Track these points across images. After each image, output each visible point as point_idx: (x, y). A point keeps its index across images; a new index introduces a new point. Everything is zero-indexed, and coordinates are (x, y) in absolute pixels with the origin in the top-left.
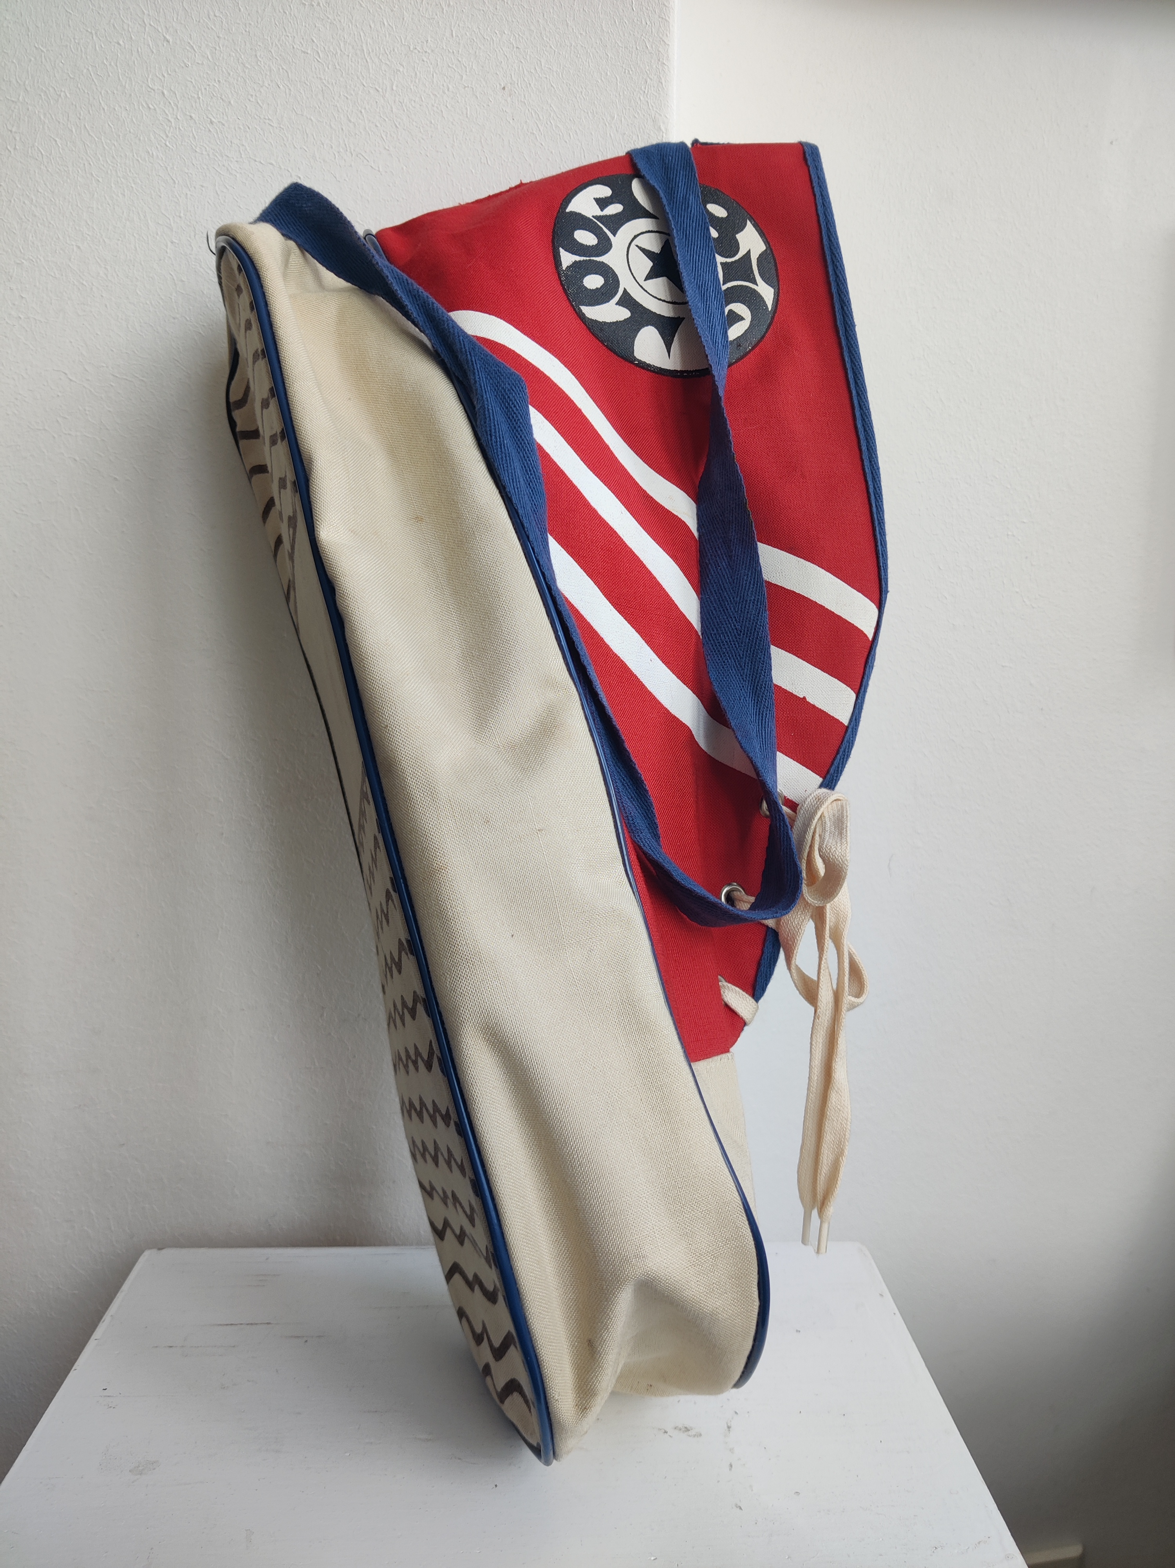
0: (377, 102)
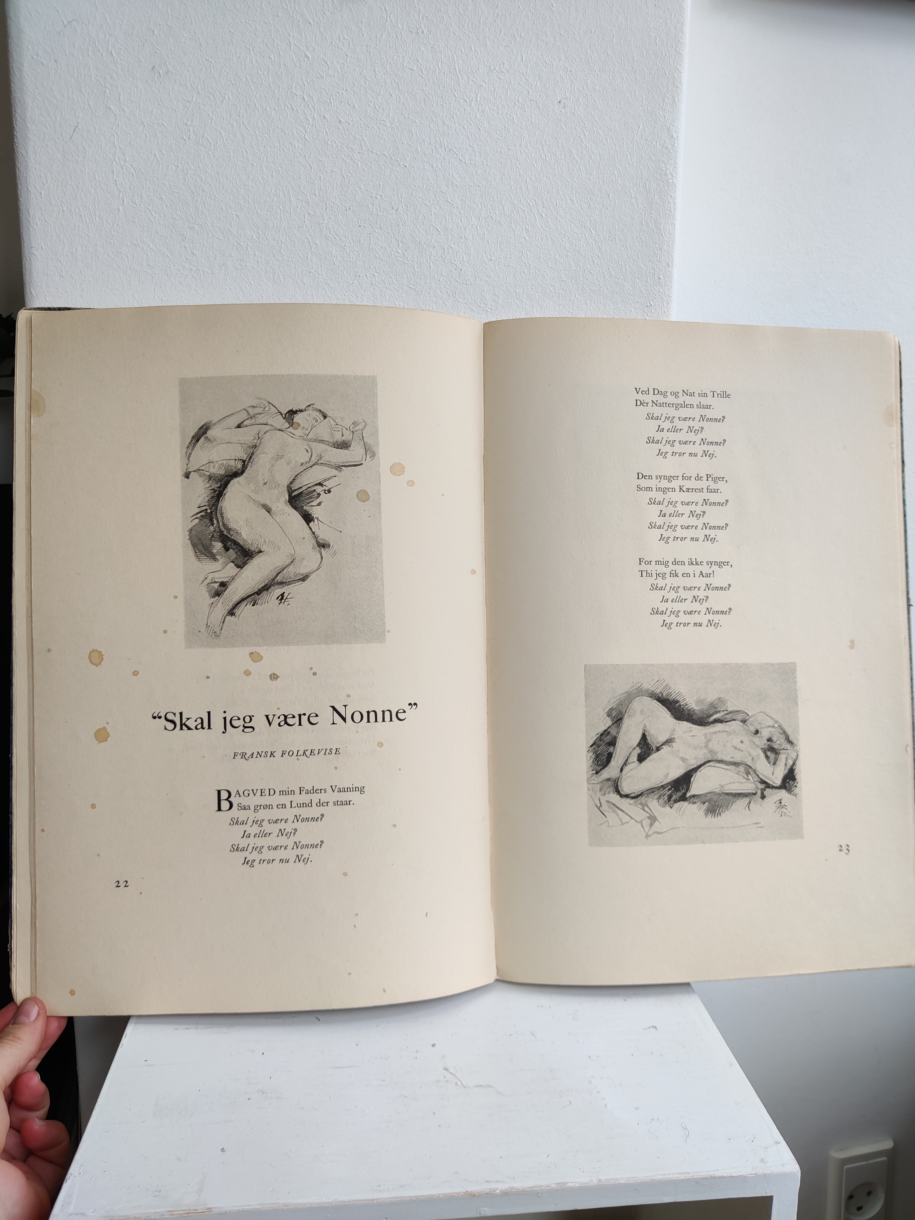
0: (465, 110)
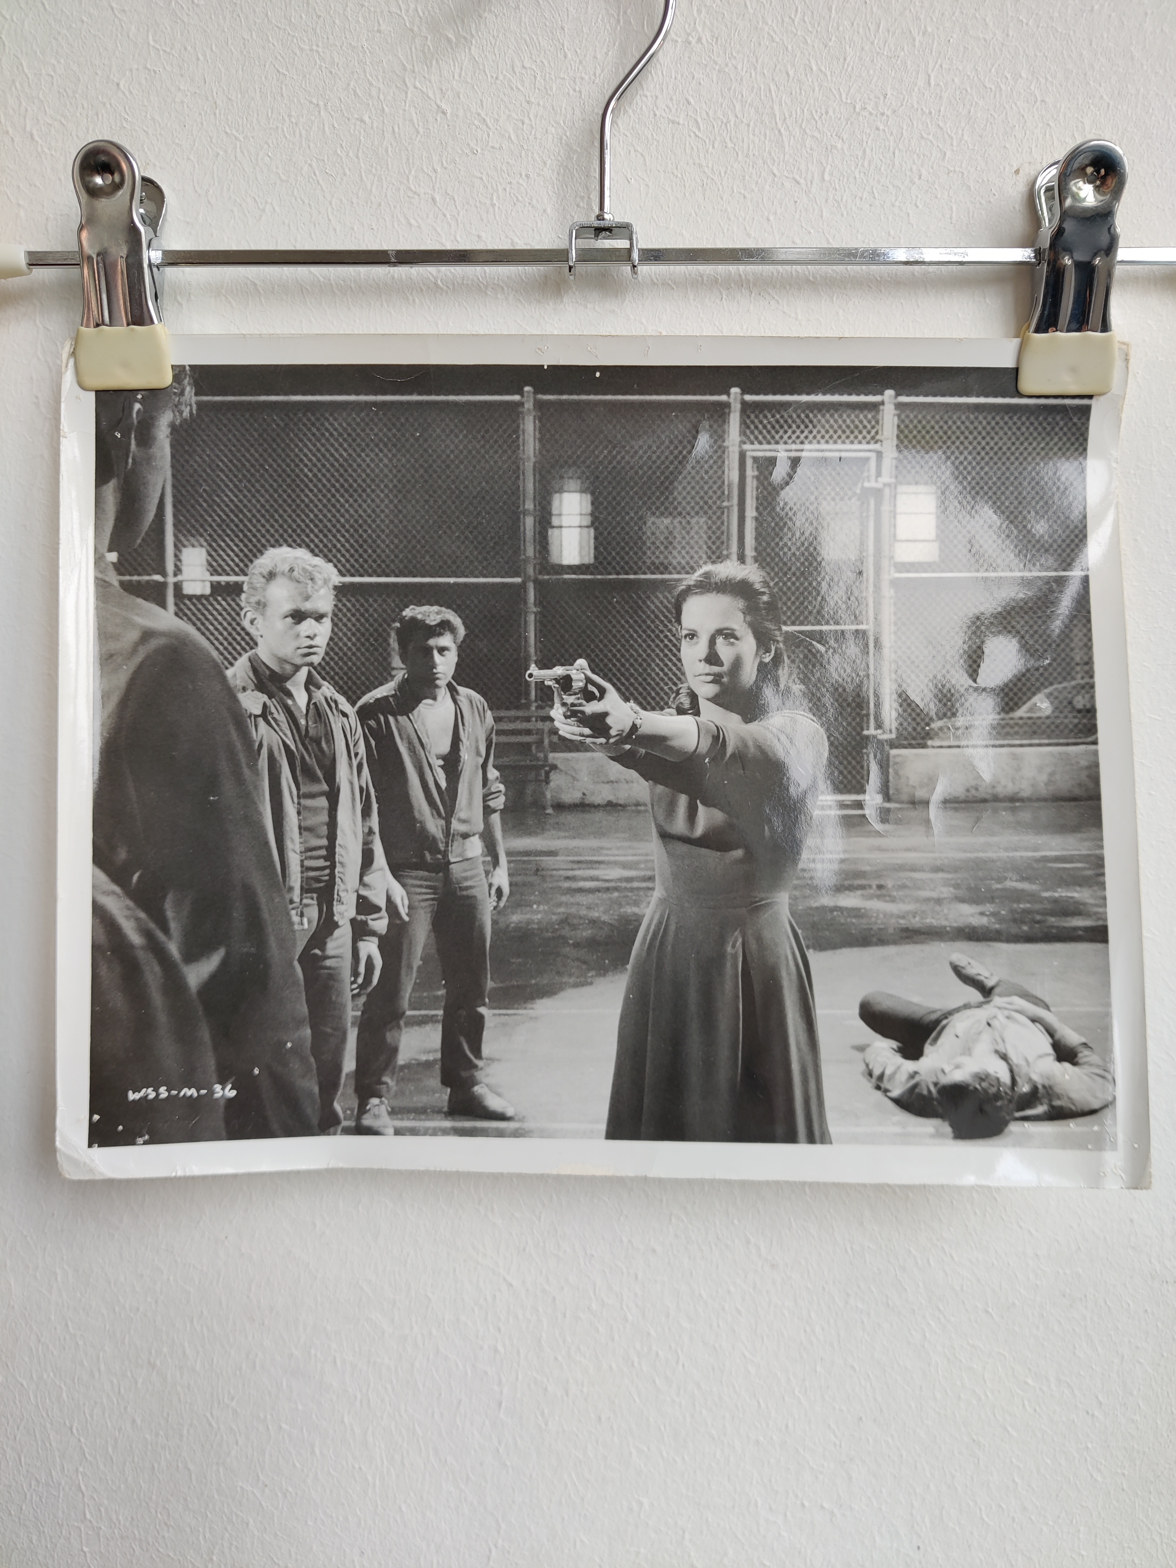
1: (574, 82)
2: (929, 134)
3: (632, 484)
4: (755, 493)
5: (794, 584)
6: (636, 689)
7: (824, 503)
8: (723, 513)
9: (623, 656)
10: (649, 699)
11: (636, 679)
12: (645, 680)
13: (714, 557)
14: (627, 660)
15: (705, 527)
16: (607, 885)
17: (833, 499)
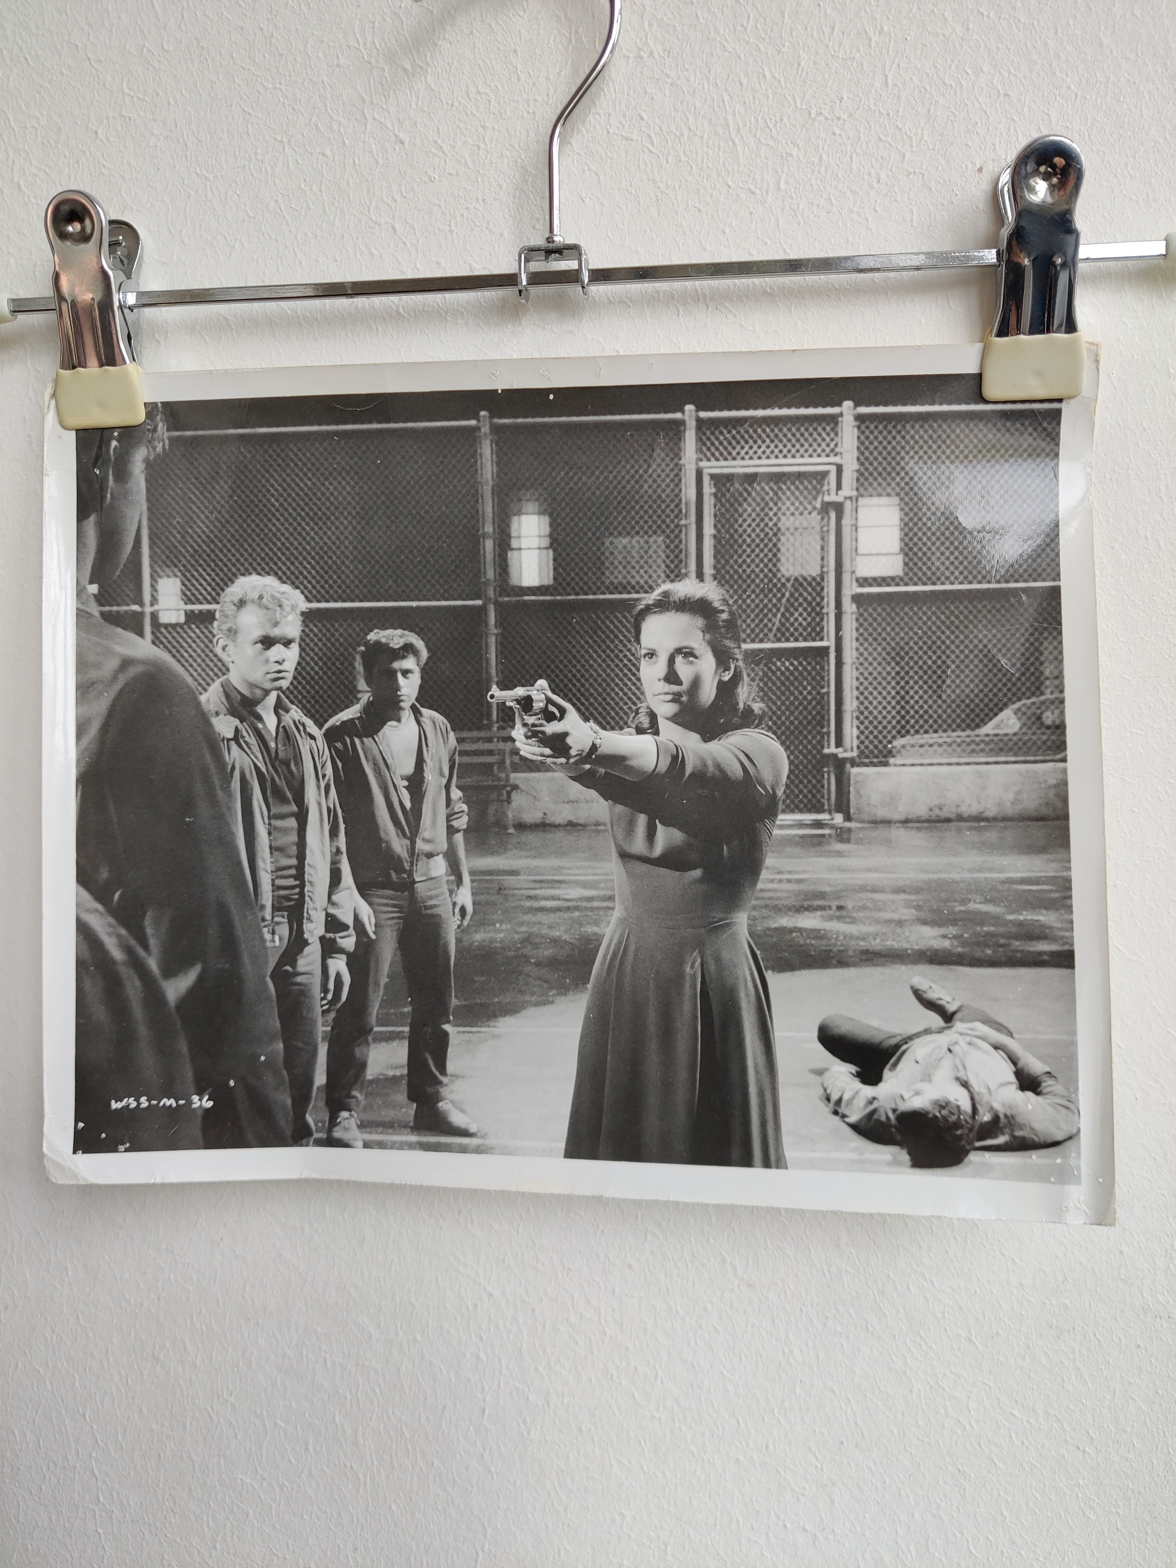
1: (528, 105)
2: (887, 136)
3: (589, 504)
4: (713, 510)
5: (753, 601)
6: (596, 709)
7: (783, 519)
8: (681, 531)
9: (583, 676)
10: (608, 718)
11: (596, 699)
12: (604, 699)
13: (672, 576)
14: (587, 680)
15: (663, 546)
16: (568, 904)
17: (793, 514)
